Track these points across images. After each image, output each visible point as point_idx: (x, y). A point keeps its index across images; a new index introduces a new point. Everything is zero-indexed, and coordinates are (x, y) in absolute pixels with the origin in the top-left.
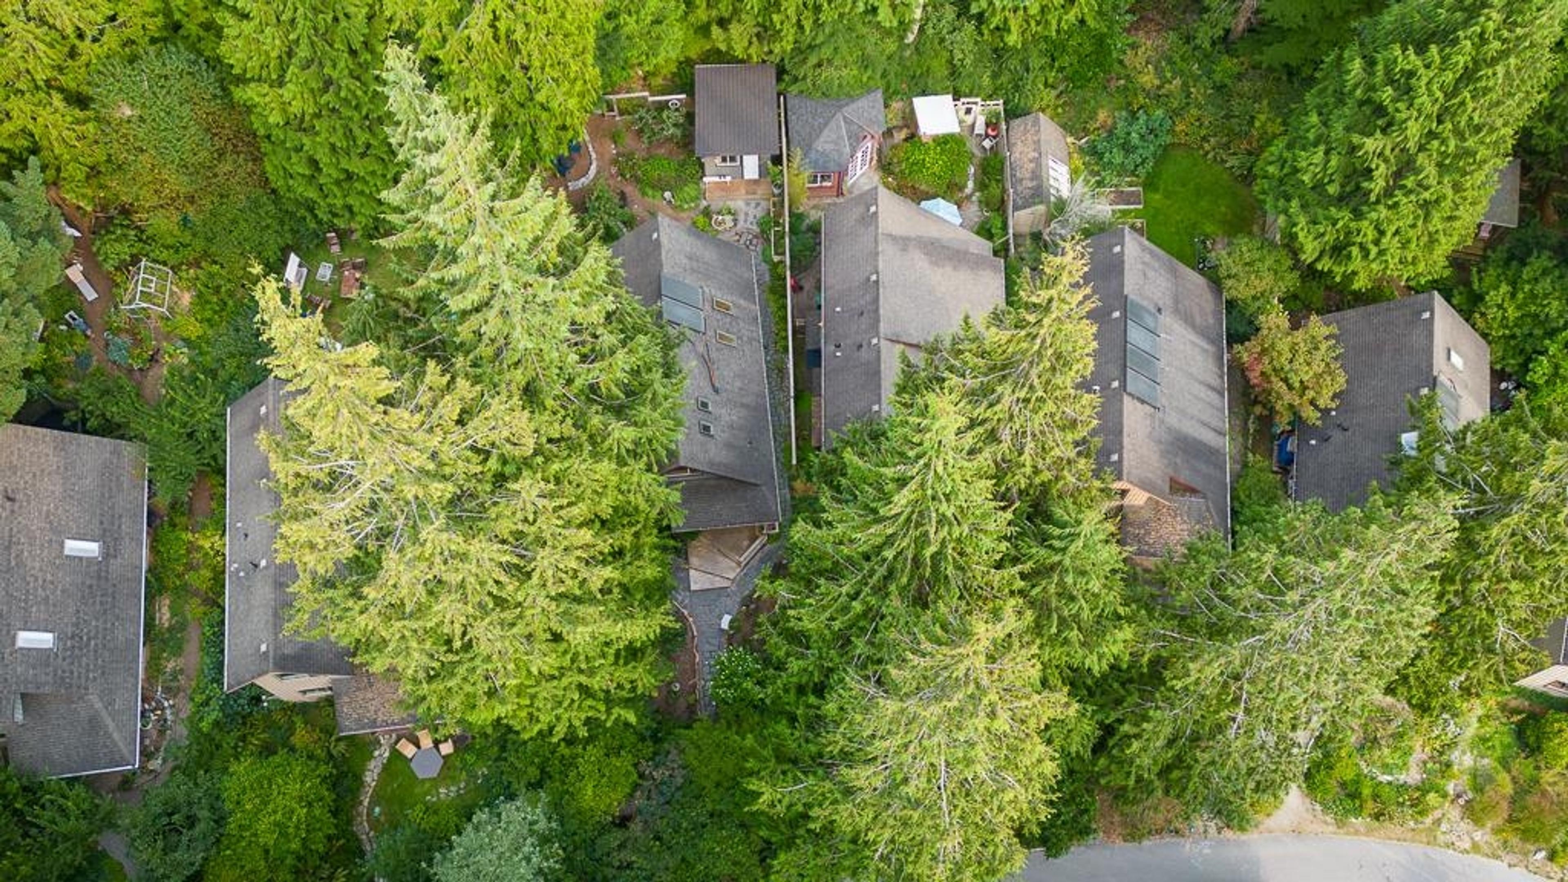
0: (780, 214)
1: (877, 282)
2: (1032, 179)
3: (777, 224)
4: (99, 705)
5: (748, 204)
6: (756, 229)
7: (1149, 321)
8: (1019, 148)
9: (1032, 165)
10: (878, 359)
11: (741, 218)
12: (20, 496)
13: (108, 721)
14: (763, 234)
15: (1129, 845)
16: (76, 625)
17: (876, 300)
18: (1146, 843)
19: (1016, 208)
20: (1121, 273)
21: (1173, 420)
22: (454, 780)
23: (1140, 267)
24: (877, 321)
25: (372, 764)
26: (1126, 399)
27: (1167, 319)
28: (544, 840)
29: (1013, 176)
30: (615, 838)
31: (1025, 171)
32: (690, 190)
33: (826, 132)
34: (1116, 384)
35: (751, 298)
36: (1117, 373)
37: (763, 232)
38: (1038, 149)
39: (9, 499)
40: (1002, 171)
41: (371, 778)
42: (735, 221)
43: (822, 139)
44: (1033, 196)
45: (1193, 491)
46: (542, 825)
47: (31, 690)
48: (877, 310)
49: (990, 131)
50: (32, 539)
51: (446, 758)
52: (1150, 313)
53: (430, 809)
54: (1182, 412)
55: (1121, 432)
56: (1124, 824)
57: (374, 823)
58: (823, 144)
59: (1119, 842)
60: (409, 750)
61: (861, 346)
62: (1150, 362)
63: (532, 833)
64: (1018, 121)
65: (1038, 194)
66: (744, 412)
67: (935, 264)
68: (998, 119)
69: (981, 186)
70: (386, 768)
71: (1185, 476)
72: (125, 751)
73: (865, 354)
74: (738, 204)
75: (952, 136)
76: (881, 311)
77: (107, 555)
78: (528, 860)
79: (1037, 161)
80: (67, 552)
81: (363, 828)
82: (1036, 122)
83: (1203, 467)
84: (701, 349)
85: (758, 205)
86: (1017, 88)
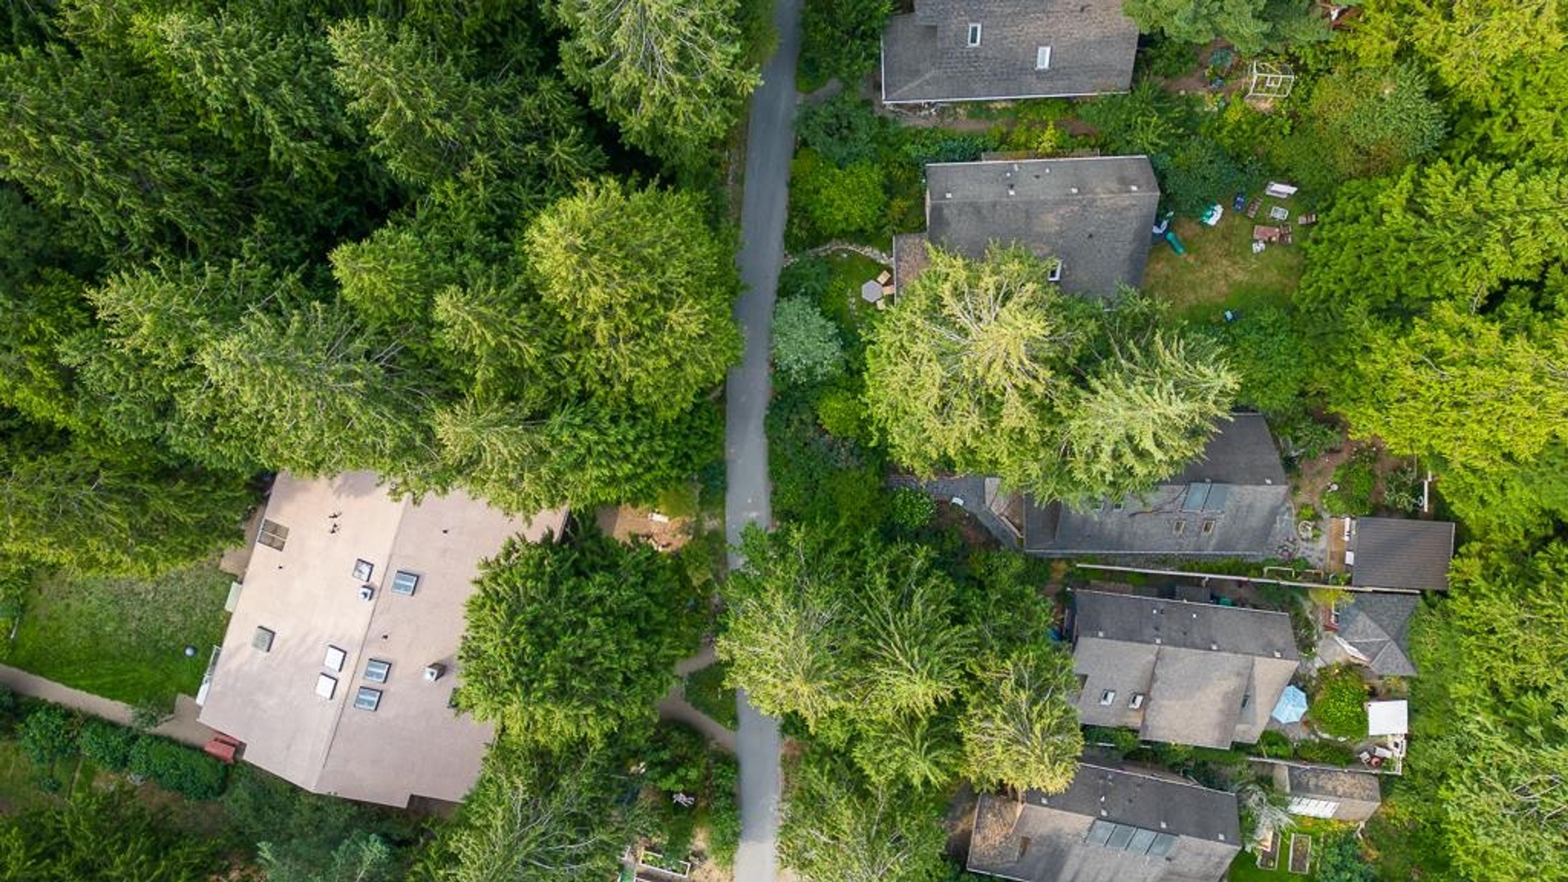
0: (1307, 577)
1: (1210, 649)
2: (1316, 786)
3: (1297, 575)
4: (928, 76)
5: (1323, 551)
6: (1299, 555)
7: (1157, 849)
8: (1349, 780)
9: (1330, 788)
10: (1142, 641)
11: (1310, 545)
12: (1085, 15)
13: (917, 83)
14: (1291, 561)
15: (779, 758)
16: (986, 58)
17: (1196, 647)
18: (779, 769)
19: (1291, 769)
20: (1201, 837)
21: (1077, 850)
22: (860, 308)
23: (1206, 852)
24: (1176, 645)
25: (877, 252)
26: (1091, 819)
27: (1163, 865)
28: (810, 371)
29: (1323, 771)
30: (806, 417)
31: (1323, 780)
32: (1339, 505)
33: (1373, 625)
34: (1104, 813)
35: (1218, 547)
36: (1114, 815)
37: (1294, 561)
38: (1344, 795)
39: (1082, 10)
40: (1332, 763)
41: (869, 251)
42: (1307, 540)
43: (1368, 622)
44: (1299, 784)
45: (1022, 854)
46: (819, 370)
47: (939, 34)
48: (1185, 646)
49: (1375, 760)
50: (1051, 25)
51: (875, 304)
52: (1166, 851)
53: (841, 293)
54: (1085, 859)
55: (1063, 808)
56: (793, 757)
57: (836, 253)
58: (1363, 620)
59: (782, 751)
60: (883, 278)
61: (1157, 629)
62: (1123, 842)
63: (816, 363)
64: (1377, 785)
65: (1300, 788)
66: (1115, 534)
67: (1226, 696)
68: (1385, 768)
69: (1324, 745)
70: (873, 261)
71: (1033, 850)
72: (895, 95)
73: (1149, 631)
74: (1323, 543)
75: (1367, 727)
76: (1183, 649)
77: (1039, 73)
78: (798, 361)
79: (1334, 793)
80: (1041, 49)
81: (833, 246)
82: (1372, 799)
83: (1041, 866)
84: (1167, 508)
85: (1321, 560)
86: (1412, 788)
